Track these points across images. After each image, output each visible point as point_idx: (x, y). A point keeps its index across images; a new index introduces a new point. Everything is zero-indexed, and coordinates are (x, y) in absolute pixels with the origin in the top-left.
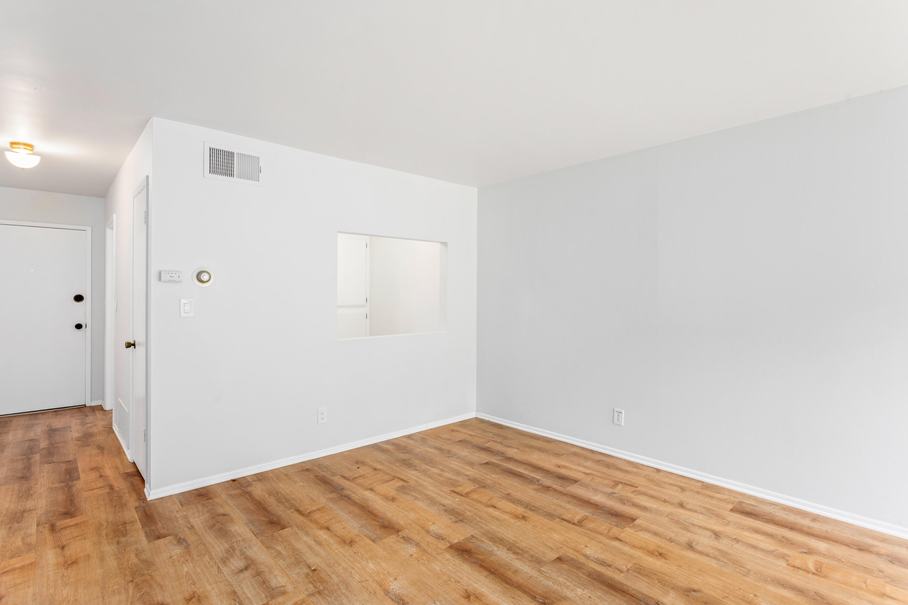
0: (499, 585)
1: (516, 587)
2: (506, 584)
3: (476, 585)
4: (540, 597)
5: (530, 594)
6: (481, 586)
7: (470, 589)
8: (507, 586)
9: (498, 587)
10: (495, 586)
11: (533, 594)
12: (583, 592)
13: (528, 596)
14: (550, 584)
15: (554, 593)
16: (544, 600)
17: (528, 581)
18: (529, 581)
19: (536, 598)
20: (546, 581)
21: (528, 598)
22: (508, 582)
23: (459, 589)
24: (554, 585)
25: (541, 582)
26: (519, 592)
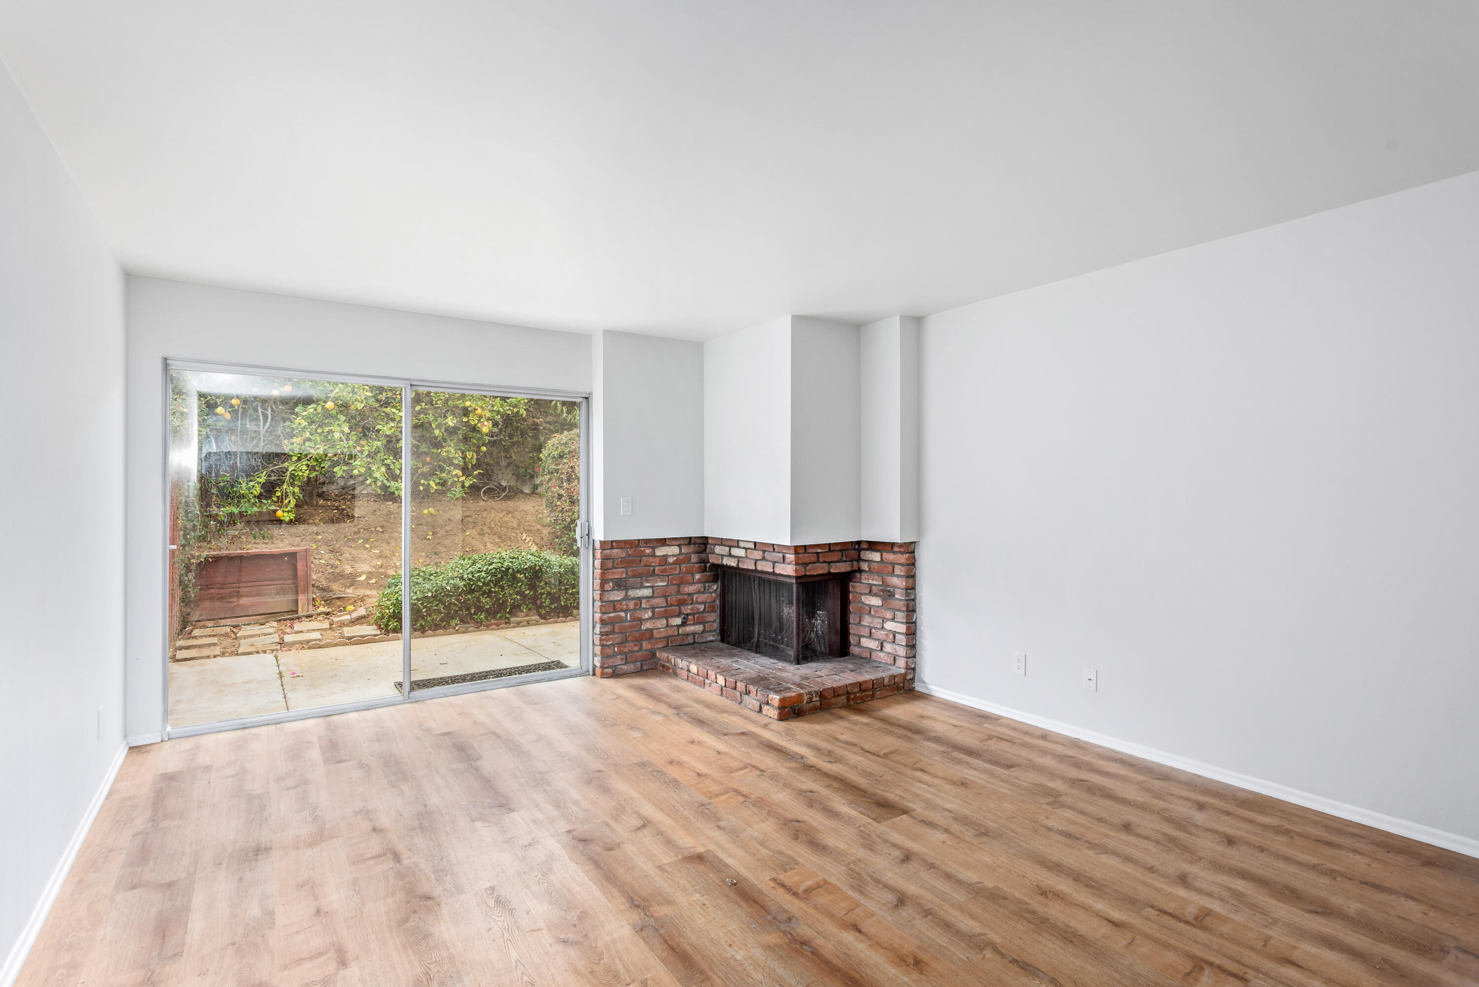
0: (865, 977)
1: (839, 971)
2: (855, 978)
3: (906, 980)
4: (805, 952)
5: (819, 959)
6: (897, 977)
7: (915, 975)
8: (853, 973)
9: (868, 972)
10: (874, 975)
11: (815, 958)
12: (735, 953)
13: (823, 956)
14: (780, 971)
15: (781, 957)
16: (801, 948)
17: (815, 980)
18: (813, 979)
19: (811, 952)
20: (785, 976)
21: (823, 953)
22: (849, 980)
23: (934, 976)
24: (774, 969)
25: (794, 976)
26: (835, 962)
